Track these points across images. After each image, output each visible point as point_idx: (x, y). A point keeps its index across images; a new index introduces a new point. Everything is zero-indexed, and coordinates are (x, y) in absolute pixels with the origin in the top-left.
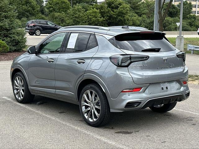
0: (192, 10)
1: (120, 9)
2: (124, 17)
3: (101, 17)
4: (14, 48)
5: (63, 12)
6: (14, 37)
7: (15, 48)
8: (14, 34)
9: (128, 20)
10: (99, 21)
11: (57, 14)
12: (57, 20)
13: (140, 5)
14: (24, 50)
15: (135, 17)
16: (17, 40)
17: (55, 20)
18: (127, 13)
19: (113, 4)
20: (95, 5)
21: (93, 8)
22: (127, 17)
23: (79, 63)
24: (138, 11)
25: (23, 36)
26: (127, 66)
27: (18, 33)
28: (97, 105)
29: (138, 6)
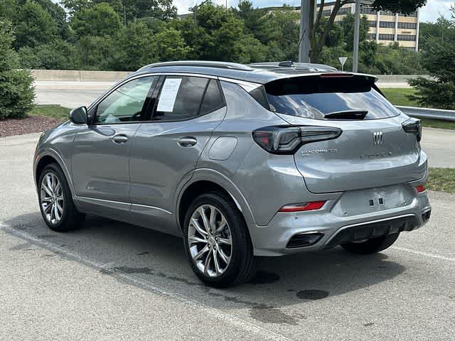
0: (369, 32)
1: (223, 30)
2: (232, 45)
3: (185, 46)
4: (8, 111)
5: (106, 36)
6: (6, 87)
7: (11, 111)
8: (7, 80)
9: (240, 51)
10: (181, 54)
11: (94, 40)
12: (95, 51)
13: (265, 20)
14: (30, 114)
15: (257, 45)
16: (15, 94)
17: (90, 51)
18: (238, 36)
19: (209, 18)
20: (174, 22)
21: (168, 27)
22: (237, 45)
23: (183, 144)
24: (261, 33)
25: (27, 84)
26: (292, 152)
27: (15, 80)
28: (222, 237)
29: (260, 24)
